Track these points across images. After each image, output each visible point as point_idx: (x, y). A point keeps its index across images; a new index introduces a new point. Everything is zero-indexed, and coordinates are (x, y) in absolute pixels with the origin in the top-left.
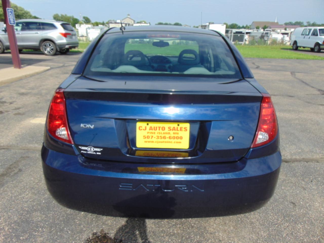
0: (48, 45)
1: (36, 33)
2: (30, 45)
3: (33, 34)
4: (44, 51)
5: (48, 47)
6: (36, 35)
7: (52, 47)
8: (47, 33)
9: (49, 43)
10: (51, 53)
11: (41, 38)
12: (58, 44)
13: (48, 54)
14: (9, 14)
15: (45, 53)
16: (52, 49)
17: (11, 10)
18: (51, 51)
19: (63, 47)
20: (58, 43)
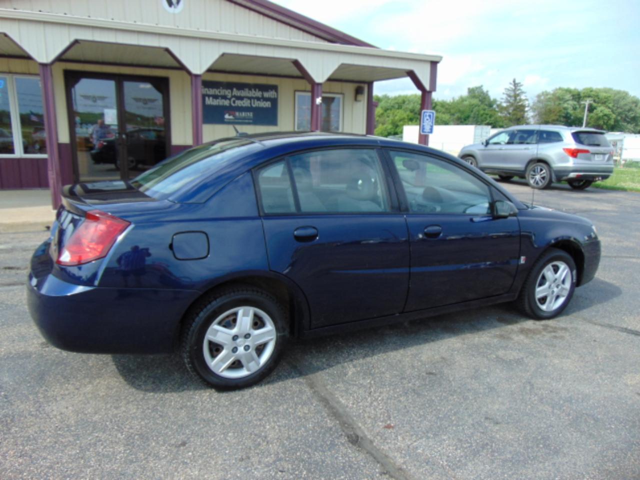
0: (539, 170)
1: (525, 149)
2: (512, 167)
3: (521, 149)
4: (530, 179)
5: (538, 174)
6: (526, 151)
7: (544, 173)
8: (542, 149)
9: (540, 166)
10: (540, 184)
11: (530, 158)
12: (555, 169)
13: (535, 185)
14: (425, 119)
15: (530, 184)
16: (543, 178)
17: (430, 112)
18: (541, 182)
19: (564, 176)
20: (556, 167)
